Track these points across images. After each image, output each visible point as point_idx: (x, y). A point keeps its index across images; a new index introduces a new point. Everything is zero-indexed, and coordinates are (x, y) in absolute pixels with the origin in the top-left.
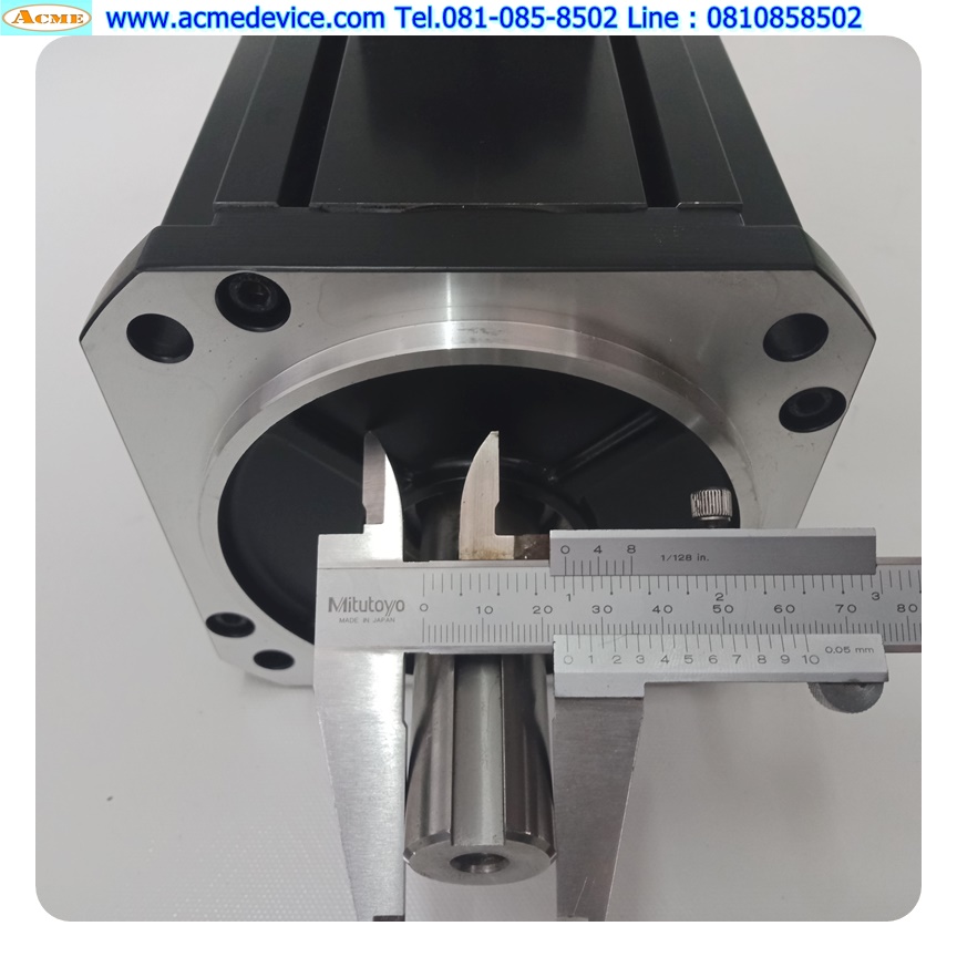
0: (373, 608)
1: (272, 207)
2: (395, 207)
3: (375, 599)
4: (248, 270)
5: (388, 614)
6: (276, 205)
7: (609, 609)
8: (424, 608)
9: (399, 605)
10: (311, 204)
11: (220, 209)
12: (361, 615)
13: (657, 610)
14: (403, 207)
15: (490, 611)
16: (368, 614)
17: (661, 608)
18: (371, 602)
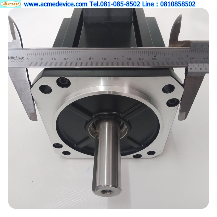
0: (18, 59)
3: (18, 57)
4: (63, 77)
5: (21, 60)
8: (28, 59)
9: (23, 58)
12: (15, 60)
15: (42, 59)
16: (17, 60)
18: (17, 57)
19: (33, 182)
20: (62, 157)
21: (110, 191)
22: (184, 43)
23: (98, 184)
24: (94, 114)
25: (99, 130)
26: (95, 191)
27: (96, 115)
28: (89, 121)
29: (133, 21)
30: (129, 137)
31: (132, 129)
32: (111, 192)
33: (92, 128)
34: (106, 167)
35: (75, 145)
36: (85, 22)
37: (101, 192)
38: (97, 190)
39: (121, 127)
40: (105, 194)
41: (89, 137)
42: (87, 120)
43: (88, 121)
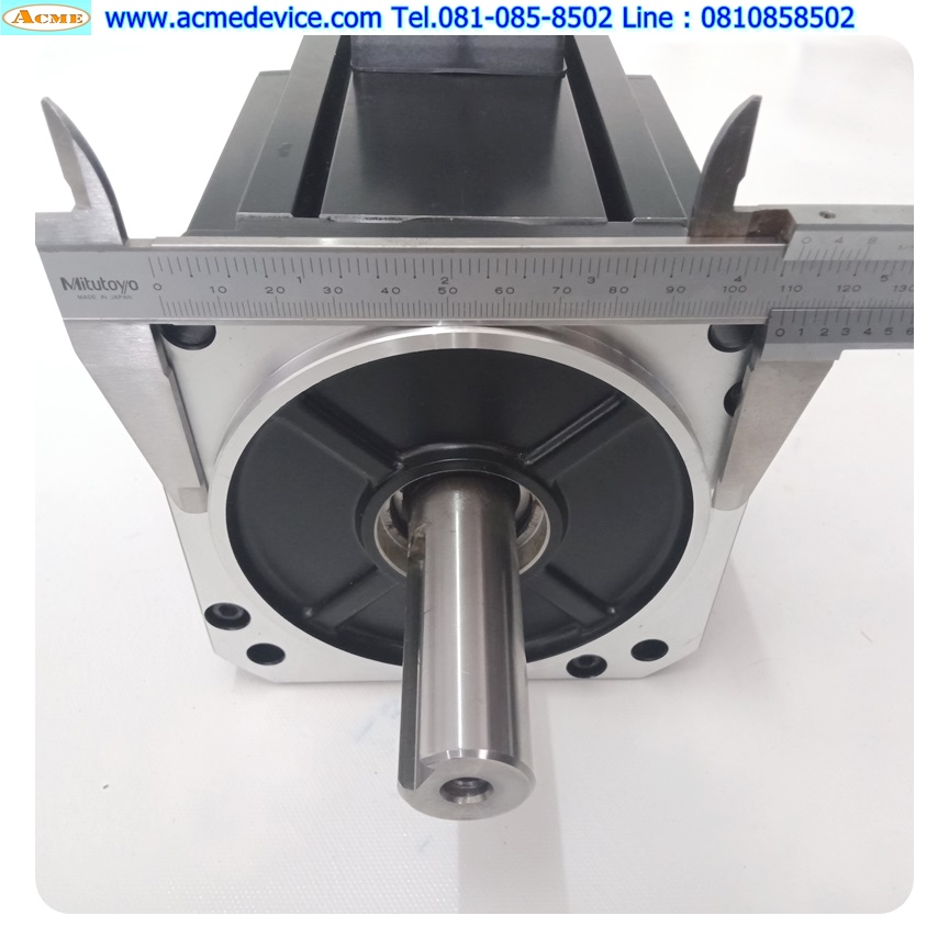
1: (287, 217)
2: (393, 219)
6: (290, 215)
7: (339, 290)
10: (321, 216)
11: (242, 219)
13: (385, 291)
14: (400, 219)
17: (389, 290)
19: (105, 787)
20: (242, 674)
21: (483, 787)
22: (760, 221)
23: (424, 751)
24: (402, 451)
25: (424, 525)
26: (412, 788)
27: (409, 455)
28: (378, 488)
29: (565, 68)
30: (551, 569)
31: (569, 527)
32: (487, 793)
33: (390, 527)
34: (462, 674)
35: (309, 613)
36: (361, 69)
37: (442, 789)
38: (422, 779)
39: (523, 522)
40: (460, 801)
41: (375, 568)
42: (370, 483)
43: (375, 484)
